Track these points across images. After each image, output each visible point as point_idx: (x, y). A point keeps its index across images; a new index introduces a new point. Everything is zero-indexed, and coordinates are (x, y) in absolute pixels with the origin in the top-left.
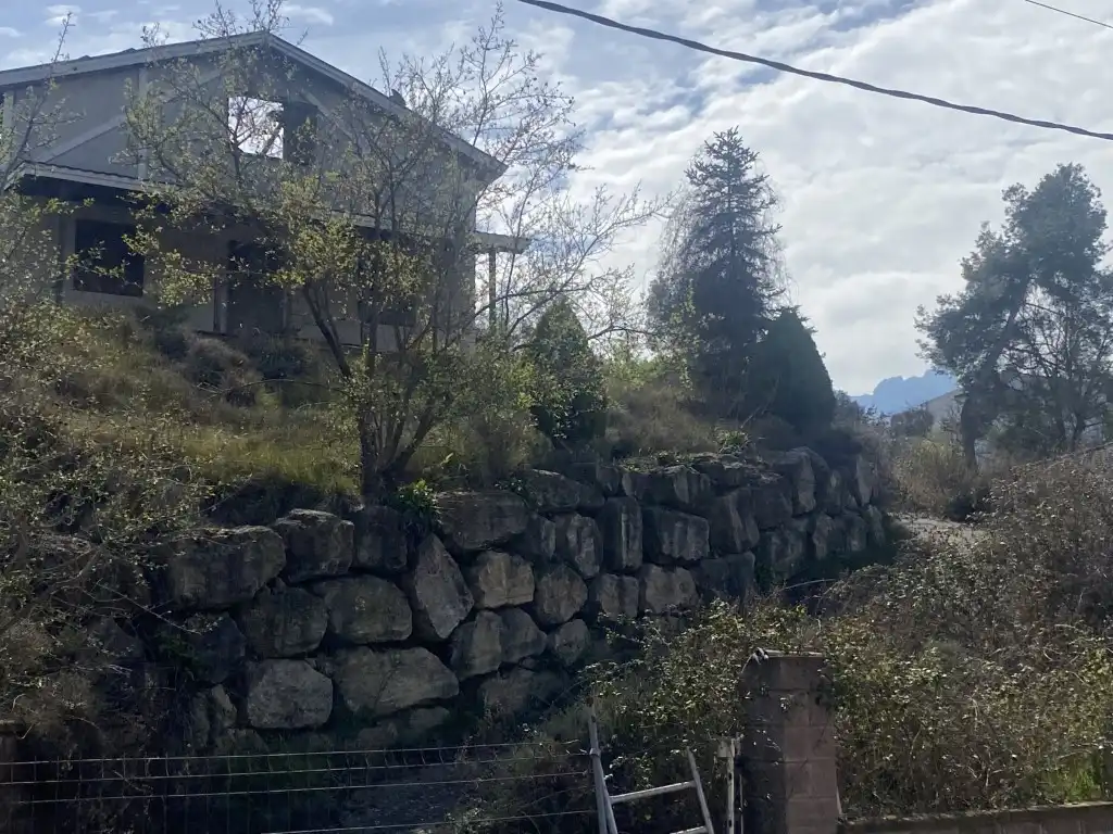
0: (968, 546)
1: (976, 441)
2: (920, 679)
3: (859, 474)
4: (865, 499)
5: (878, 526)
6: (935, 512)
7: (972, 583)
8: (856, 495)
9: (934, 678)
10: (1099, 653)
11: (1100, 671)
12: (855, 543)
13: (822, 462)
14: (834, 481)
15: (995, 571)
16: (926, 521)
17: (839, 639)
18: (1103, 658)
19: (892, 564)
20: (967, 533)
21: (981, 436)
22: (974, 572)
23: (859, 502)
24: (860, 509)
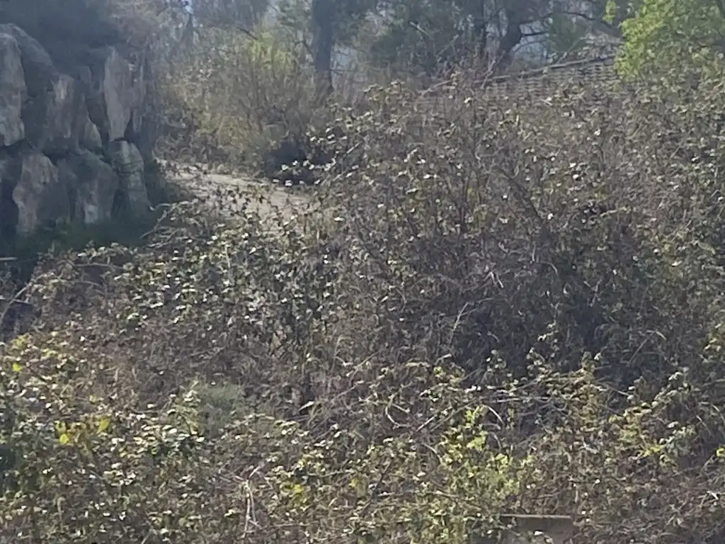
0: (279, 220)
1: (336, 48)
2: (155, 444)
3: (109, 83)
4: (117, 131)
5: (135, 179)
6: (242, 164)
7: (279, 286)
8: (101, 119)
9: (182, 442)
10: (471, 416)
11: (470, 445)
12: (91, 208)
13: (41, 54)
14: (61, 92)
15: (319, 267)
16: (225, 178)
17: (16, 368)
18: (478, 421)
19: (143, 245)
20: (279, 196)
21: (345, 40)
22: (287, 267)
23: (105, 136)
24: (107, 149)
